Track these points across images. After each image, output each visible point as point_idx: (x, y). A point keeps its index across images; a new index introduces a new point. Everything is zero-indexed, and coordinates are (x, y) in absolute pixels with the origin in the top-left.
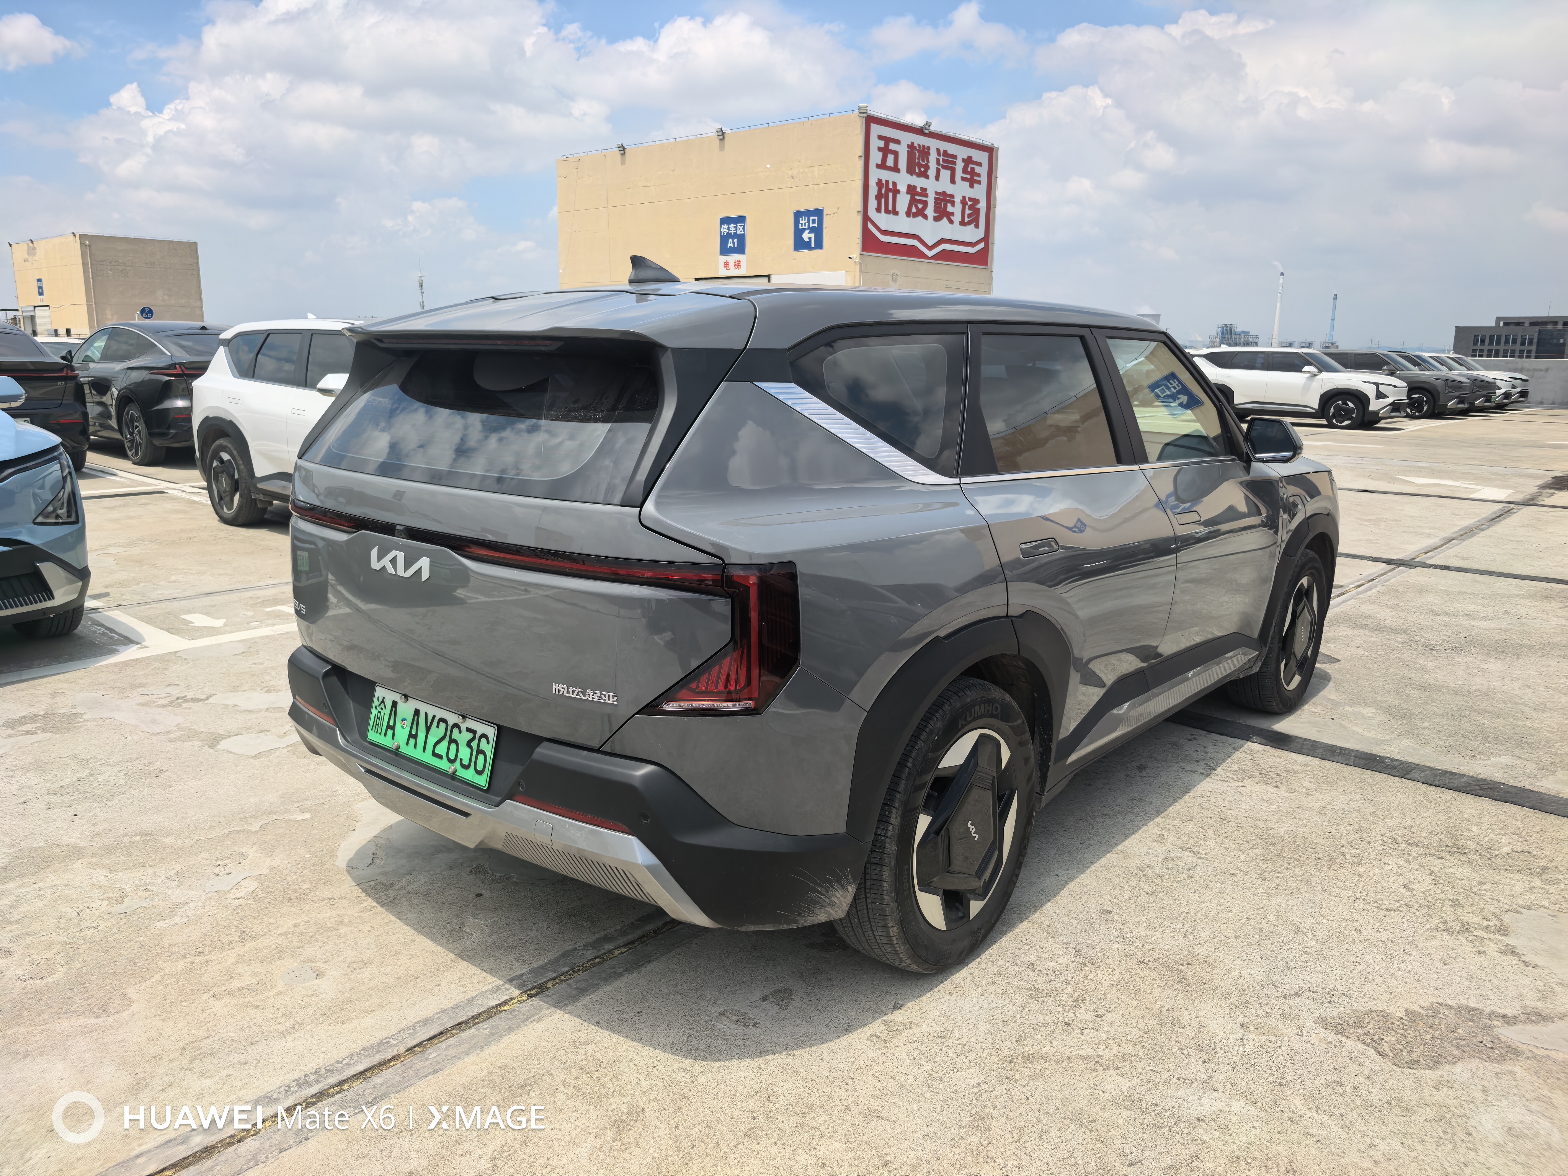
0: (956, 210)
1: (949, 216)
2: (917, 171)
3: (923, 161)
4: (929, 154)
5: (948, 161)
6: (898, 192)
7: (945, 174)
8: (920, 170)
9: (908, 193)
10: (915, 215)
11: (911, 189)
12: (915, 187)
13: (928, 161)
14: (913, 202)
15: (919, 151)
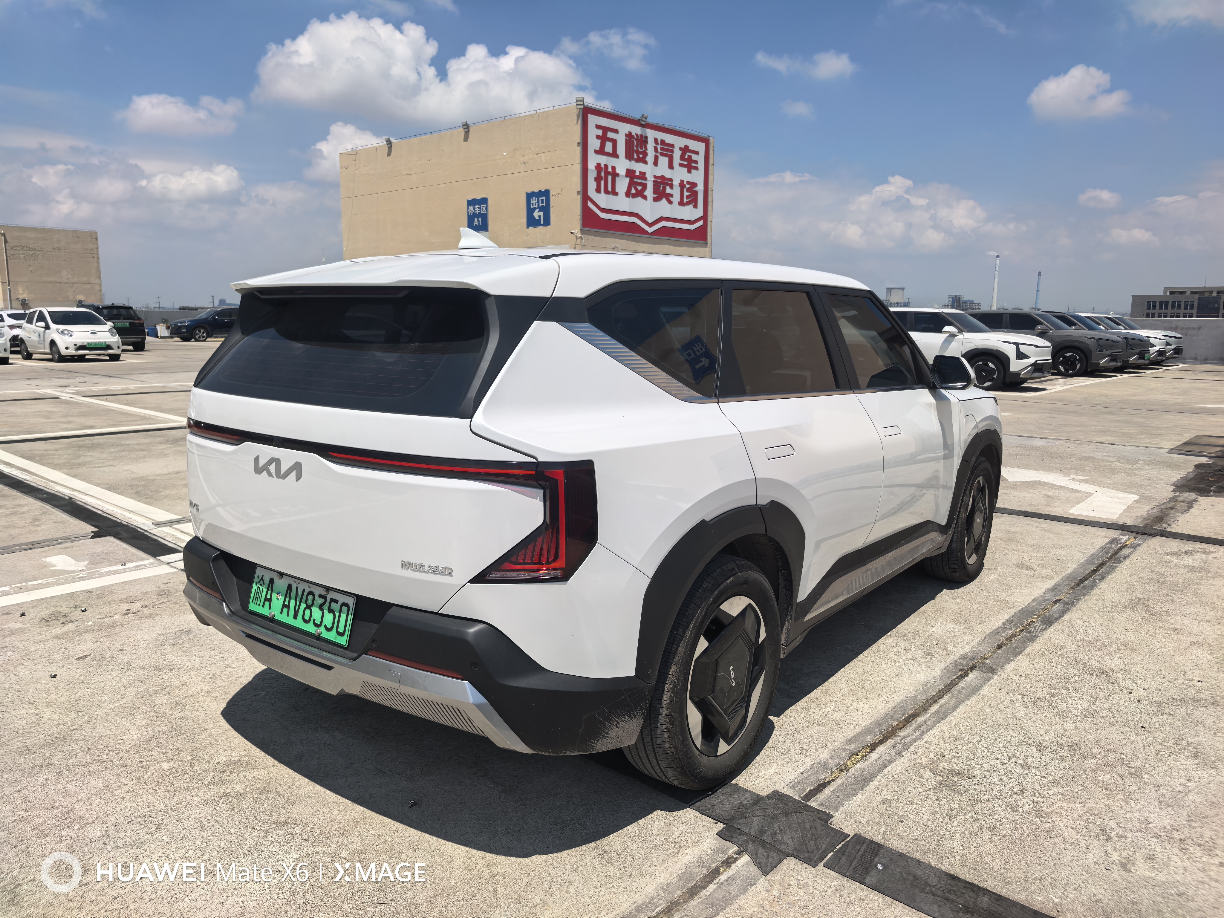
0: (676, 192)
1: (668, 197)
2: (636, 157)
3: (641, 148)
4: (646, 142)
5: (666, 150)
6: (618, 175)
7: (664, 161)
8: (638, 156)
9: (627, 176)
10: (634, 196)
11: (630, 173)
12: (634, 171)
13: (646, 148)
14: (631, 184)
15: (636, 140)
